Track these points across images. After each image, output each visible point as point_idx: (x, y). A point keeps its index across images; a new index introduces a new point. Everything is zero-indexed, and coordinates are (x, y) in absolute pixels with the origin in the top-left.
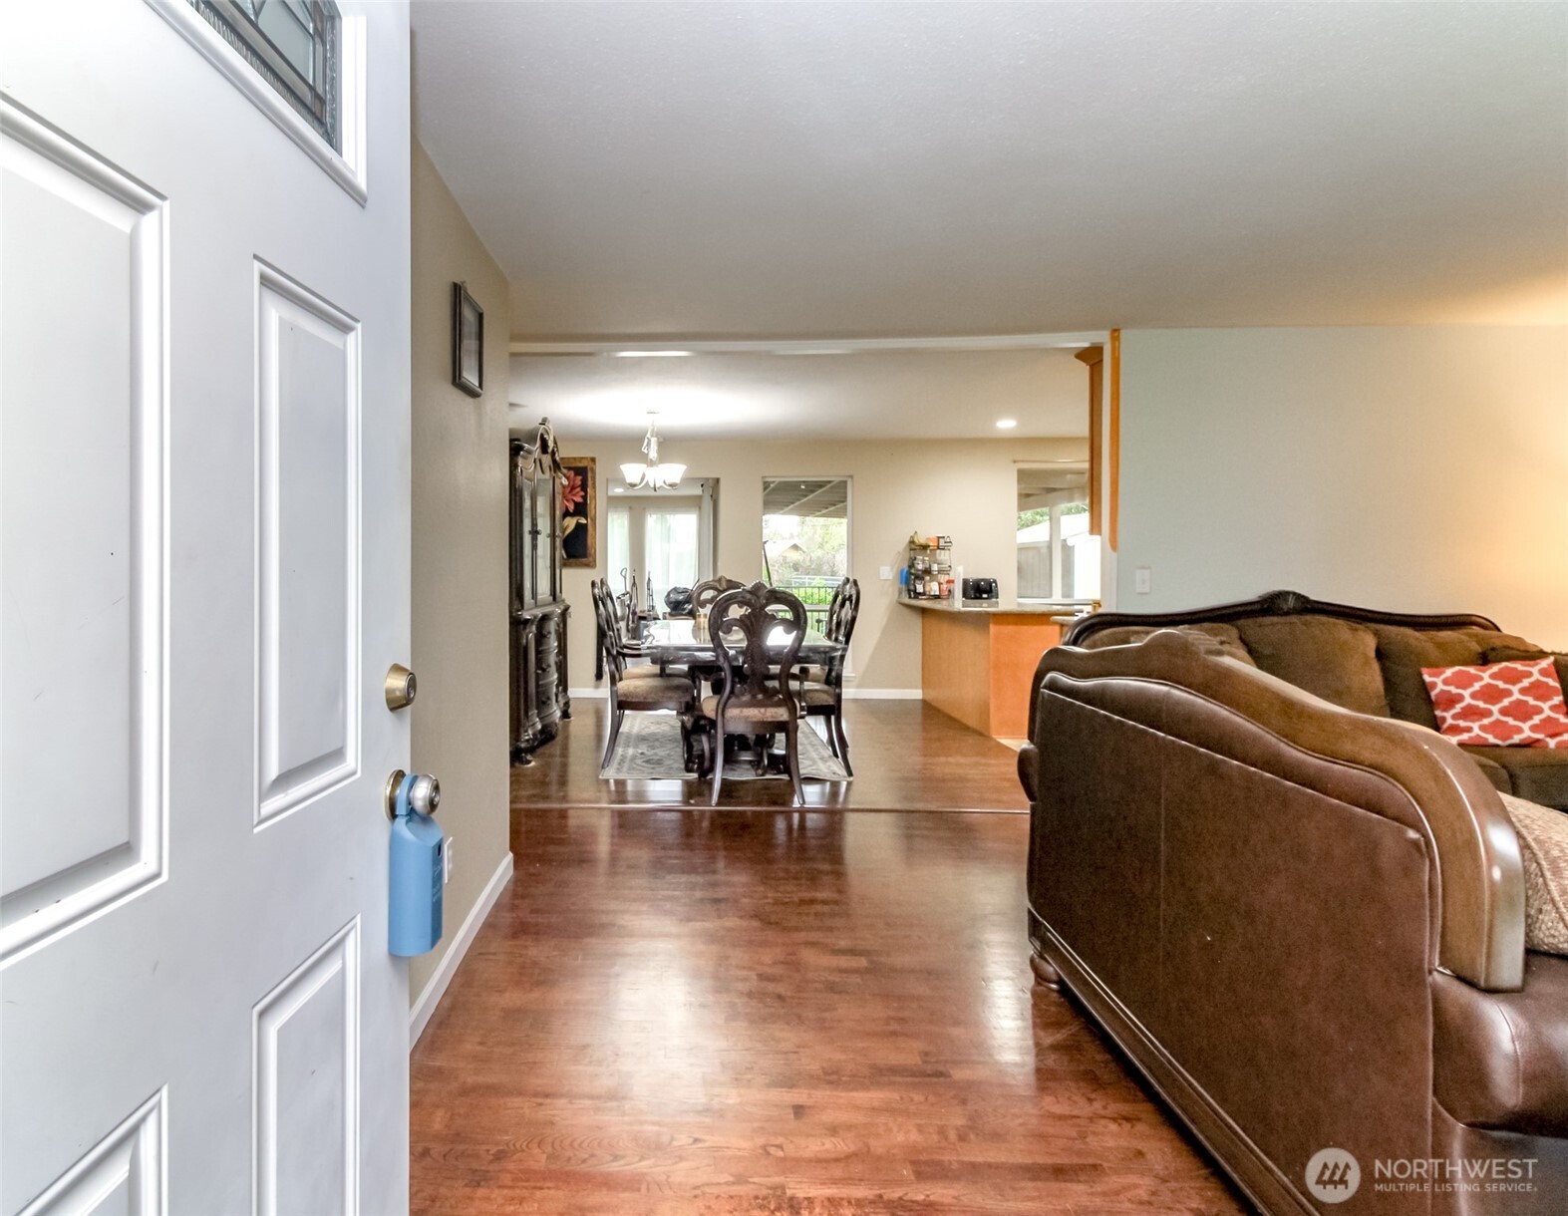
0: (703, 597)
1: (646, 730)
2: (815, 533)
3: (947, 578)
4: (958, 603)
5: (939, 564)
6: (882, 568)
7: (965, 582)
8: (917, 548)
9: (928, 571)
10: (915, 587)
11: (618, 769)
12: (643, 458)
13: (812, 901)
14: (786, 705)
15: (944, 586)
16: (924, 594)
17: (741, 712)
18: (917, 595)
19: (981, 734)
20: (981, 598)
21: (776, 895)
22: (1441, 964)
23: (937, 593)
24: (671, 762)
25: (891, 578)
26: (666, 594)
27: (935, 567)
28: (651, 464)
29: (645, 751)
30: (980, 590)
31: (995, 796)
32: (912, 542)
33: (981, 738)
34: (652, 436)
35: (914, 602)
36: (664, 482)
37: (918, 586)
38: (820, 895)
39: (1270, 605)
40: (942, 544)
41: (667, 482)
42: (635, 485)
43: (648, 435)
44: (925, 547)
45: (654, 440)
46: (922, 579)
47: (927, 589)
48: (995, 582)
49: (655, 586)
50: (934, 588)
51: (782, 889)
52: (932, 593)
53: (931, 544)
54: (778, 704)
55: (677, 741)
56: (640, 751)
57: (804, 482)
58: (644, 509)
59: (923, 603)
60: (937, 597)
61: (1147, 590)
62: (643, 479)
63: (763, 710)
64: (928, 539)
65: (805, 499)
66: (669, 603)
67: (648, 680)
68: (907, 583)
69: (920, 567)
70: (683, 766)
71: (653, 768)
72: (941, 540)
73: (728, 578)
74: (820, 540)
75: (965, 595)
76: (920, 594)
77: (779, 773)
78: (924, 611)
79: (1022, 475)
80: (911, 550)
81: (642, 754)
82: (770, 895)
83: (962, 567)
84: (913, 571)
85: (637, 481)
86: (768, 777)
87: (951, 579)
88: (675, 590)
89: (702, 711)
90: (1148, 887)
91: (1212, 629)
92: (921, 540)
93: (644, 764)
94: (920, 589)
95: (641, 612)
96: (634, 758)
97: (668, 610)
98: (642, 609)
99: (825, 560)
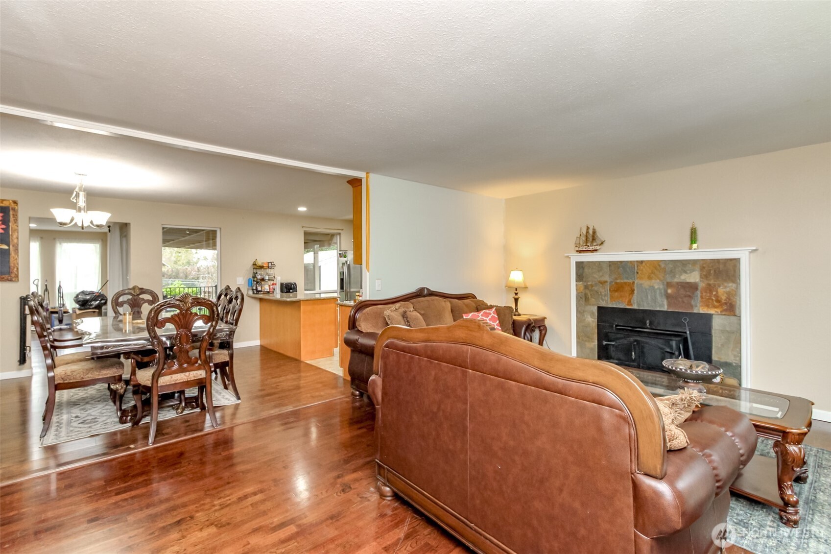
0: (121, 299)
1: (75, 396)
2: (172, 255)
3: (272, 282)
4: (278, 295)
5: (269, 276)
6: (238, 278)
7: (282, 284)
8: (257, 267)
9: (263, 280)
10: (256, 287)
11: (56, 435)
12: (74, 206)
13: (246, 497)
14: (204, 369)
15: (271, 287)
16: (261, 291)
17: (172, 377)
18: (258, 292)
19: (296, 360)
20: (290, 292)
21: (220, 501)
22: (638, 470)
23: (268, 290)
24: (104, 418)
25: (243, 283)
26: (75, 295)
27: (267, 277)
28: (80, 210)
29: (79, 415)
30: (289, 288)
31: (317, 394)
32: (254, 264)
33: (297, 362)
34: (80, 190)
35: (257, 296)
36: (92, 222)
37: (258, 287)
38: (250, 490)
39: (420, 294)
40: (271, 266)
41: (95, 223)
42: (65, 224)
43: (77, 190)
44: (261, 267)
45: (82, 194)
46: (261, 284)
47: (263, 289)
48: (295, 284)
49: (65, 290)
50: (266, 288)
51: (222, 495)
52: (266, 291)
53: (265, 266)
54: (199, 369)
55: (105, 400)
56: (74, 415)
57: (188, 229)
58: (55, 239)
59: (261, 296)
60: (268, 292)
61: (380, 289)
62: (72, 220)
63: (187, 374)
64: (262, 263)
65: (183, 239)
66: (77, 301)
67: (84, 363)
68: (252, 286)
69: (259, 277)
70: (118, 420)
71: (90, 427)
72: (270, 264)
73: (140, 287)
74: (175, 259)
75: (282, 291)
76: (259, 291)
77: (193, 408)
78: (261, 300)
79: (306, 234)
80: (254, 269)
81: (76, 417)
82: (216, 503)
83: (281, 278)
84: (255, 279)
85: (68, 221)
86: (185, 412)
87: (275, 283)
88: (83, 293)
89: (137, 381)
90: (459, 445)
91: (405, 304)
92: (259, 263)
93: (81, 425)
94: (259, 288)
95: (52, 308)
96: (69, 423)
97: (77, 306)
98: (53, 306)
99: (181, 271)
